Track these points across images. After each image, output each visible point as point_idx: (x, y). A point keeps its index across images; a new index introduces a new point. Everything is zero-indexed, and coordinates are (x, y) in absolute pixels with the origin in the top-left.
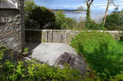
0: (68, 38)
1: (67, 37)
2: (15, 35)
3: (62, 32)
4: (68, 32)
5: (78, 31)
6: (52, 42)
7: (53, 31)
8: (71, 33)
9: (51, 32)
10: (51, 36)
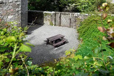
0: (76, 23)
1: (76, 21)
2: (14, 14)
3: (71, 14)
4: (76, 16)
5: (88, 14)
6: (60, 25)
7: (61, 14)
8: (80, 16)
9: (59, 14)
10: (59, 18)
